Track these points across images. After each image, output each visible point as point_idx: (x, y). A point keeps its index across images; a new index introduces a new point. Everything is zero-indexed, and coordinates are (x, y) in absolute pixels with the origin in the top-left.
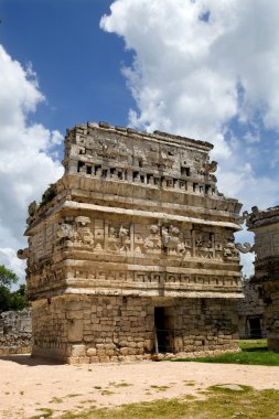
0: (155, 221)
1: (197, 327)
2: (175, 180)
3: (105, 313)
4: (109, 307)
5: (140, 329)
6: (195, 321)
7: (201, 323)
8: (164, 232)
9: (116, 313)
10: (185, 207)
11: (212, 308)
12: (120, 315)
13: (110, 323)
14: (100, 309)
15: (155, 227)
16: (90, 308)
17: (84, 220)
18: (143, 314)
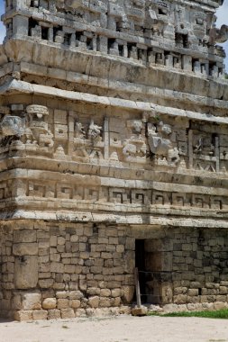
0: (138, 114)
1: (192, 268)
2: (167, 53)
3: (68, 246)
4: (74, 239)
5: (115, 270)
6: (190, 260)
7: (198, 263)
8: (151, 131)
9: (83, 247)
10: (180, 96)
11: (212, 243)
12: (89, 249)
13: (75, 261)
14: (61, 241)
15: (138, 124)
16: (48, 240)
17: (40, 110)
18: (120, 249)
